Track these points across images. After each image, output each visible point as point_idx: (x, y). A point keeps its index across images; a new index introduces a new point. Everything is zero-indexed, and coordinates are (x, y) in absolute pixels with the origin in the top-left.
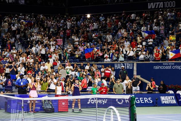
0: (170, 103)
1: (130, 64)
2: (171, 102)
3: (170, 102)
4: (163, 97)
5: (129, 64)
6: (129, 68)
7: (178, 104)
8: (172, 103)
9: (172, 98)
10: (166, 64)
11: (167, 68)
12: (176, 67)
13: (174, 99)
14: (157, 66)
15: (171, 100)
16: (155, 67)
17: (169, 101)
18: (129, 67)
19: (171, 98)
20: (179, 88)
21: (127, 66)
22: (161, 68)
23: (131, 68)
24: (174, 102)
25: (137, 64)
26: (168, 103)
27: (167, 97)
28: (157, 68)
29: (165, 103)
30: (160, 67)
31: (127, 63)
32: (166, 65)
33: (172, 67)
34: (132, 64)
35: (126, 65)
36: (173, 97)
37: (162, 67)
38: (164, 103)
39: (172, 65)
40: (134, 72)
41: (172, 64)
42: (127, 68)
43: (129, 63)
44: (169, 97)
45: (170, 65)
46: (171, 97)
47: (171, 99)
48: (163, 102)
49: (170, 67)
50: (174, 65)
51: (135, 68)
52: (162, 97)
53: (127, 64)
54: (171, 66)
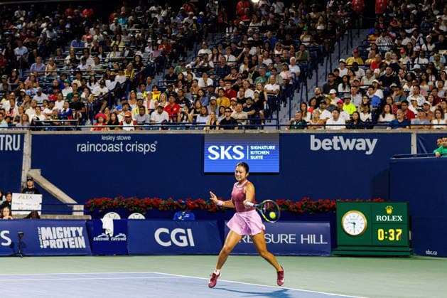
0: (66, 247)
1: (14, 136)
2: (71, 243)
3: (68, 243)
4: (49, 228)
5: (10, 137)
6: (11, 149)
7: (90, 249)
8: (72, 246)
9: (77, 232)
10: (110, 138)
11: (111, 148)
12: (135, 147)
13: (81, 234)
14: (87, 144)
15: (72, 239)
16: (80, 147)
17: (65, 241)
18: (12, 144)
19: (71, 232)
20: (137, 206)
21: (7, 143)
22: (95, 148)
23: (16, 147)
24: (81, 243)
25: (33, 136)
26: (62, 247)
27: (59, 229)
28: (85, 148)
29: (51, 247)
30: (92, 147)
31: (5, 134)
32: (108, 142)
33: (124, 147)
34: (19, 136)
35: (4, 139)
36: (80, 230)
37: (99, 148)
38: (49, 247)
39: (125, 142)
40: (24, 159)
41: (125, 138)
42: (6, 149)
43: (12, 135)
44: (67, 231)
45: (119, 142)
46: (73, 229)
47: (72, 236)
48: (45, 245)
49: (118, 148)
50: (132, 142)
51: (27, 149)
52: (43, 229)
53: (7, 136)
54: (121, 144)
